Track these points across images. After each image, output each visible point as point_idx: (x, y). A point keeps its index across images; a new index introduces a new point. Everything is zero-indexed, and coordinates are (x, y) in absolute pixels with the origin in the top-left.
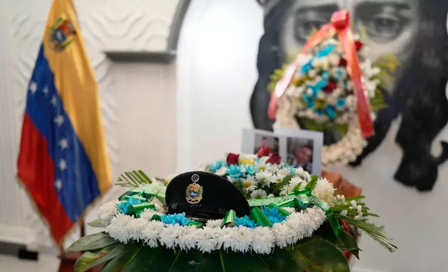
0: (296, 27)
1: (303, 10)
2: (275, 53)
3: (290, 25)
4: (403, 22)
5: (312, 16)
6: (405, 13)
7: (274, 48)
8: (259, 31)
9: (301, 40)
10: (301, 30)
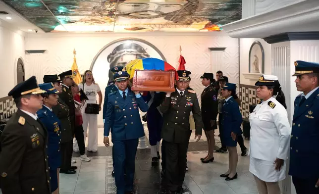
5: (121, 65)
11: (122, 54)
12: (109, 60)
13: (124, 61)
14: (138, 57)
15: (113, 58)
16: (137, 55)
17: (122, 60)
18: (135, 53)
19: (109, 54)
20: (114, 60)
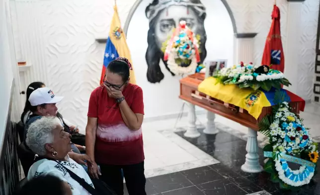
0: (161, 27)
1: (162, 20)
2: (154, 36)
3: (158, 27)
4: (193, 24)
5: (166, 23)
6: (193, 22)
7: (153, 35)
8: (148, 28)
9: (162, 31)
10: (162, 27)
11: (167, 5)
12: (149, 13)
13: (170, 17)
14: (190, 10)
15: (153, 12)
16: (188, 6)
17: (167, 14)
18: (186, 4)
19: (148, 5)
20: (154, 15)
